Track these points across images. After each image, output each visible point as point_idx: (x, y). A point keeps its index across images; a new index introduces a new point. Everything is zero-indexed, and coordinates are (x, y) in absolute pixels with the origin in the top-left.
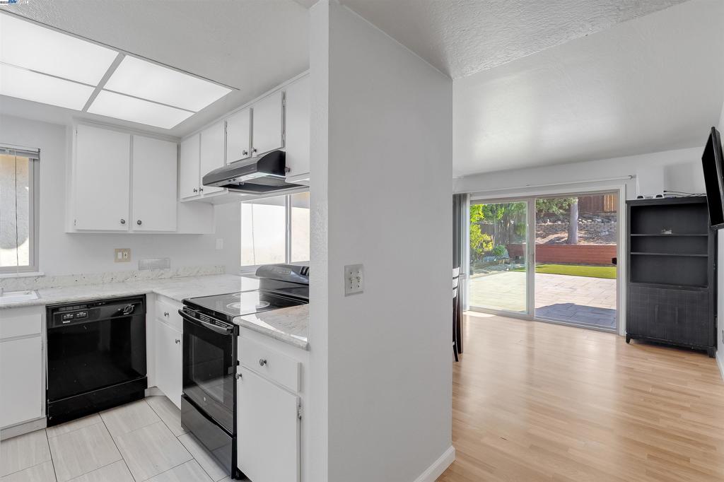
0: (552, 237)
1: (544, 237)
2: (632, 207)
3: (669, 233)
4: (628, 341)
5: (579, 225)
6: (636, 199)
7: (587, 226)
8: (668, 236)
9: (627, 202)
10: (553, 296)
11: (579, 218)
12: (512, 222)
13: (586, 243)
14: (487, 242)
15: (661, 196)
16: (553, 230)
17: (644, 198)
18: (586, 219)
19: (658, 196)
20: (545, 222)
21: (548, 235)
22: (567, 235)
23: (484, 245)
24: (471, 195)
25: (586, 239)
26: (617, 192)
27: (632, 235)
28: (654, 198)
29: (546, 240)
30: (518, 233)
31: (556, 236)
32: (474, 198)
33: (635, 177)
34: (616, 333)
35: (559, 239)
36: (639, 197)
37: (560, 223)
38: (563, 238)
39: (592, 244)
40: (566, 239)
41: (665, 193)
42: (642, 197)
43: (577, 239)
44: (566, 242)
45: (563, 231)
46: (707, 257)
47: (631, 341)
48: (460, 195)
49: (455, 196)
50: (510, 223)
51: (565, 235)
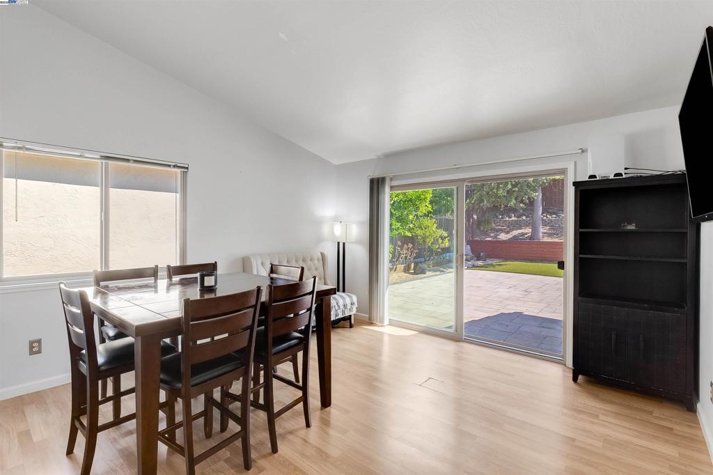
0: (515, 233)
1: (508, 233)
2: (582, 191)
3: (632, 227)
4: (575, 379)
5: (542, 219)
6: (587, 179)
7: (551, 221)
8: (631, 232)
9: (575, 184)
10: (501, 302)
11: (543, 213)
12: (475, 217)
13: (550, 240)
14: (443, 238)
15: (621, 175)
16: (518, 225)
17: (598, 179)
18: (551, 214)
19: (616, 175)
20: (510, 217)
21: (513, 230)
22: (531, 230)
23: (440, 241)
24: (391, 179)
25: (550, 235)
26: (563, 171)
27: (581, 230)
28: (612, 177)
29: (509, 236)
30: (482, 228)
31: (520, 231)
32: (395, 183)
33: (587, 151)
34: (562, 363)
35: (523, 234)
36: (590, 177)
37: (524, 218)
38: (526, 234)
39: (556, 240)
40: (530, 234)
41: (627, 171)
42: (595, 176)
43: (541, 235)
44: (531, 238)
45: (527, 225)
46: (686, 264)
47: (580, 377)
48: (378, 179)
49: (372, 181)
50: (473, 218)
51: (528, 230)
